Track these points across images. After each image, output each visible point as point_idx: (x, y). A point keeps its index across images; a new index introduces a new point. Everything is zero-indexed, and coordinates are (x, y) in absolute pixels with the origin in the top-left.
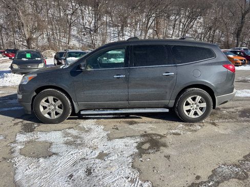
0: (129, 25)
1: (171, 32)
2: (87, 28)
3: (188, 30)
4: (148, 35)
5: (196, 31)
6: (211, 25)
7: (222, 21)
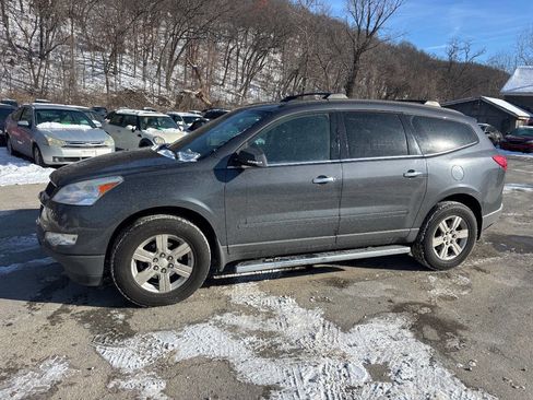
0: (127, 51)
1: (222, 74)
2: (18, 46)
3: (254, 74)
4: (173, 76)
5: (269, 77)
6: (296, 67)
7: (317, 62)
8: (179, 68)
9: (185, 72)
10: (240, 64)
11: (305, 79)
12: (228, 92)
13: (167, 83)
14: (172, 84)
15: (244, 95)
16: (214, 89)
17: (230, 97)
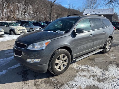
3: (26, 11)
6: (36, 10)
7: (42, 8)
8: (5, 10)
9: (7, 11)
10: (22, 9)
11: (39, 13)
12: (20, 16)
13: (3, 14)
14: (4, 14)
15: (24, 17)
16: (16, 15)
17: (21, 17)
